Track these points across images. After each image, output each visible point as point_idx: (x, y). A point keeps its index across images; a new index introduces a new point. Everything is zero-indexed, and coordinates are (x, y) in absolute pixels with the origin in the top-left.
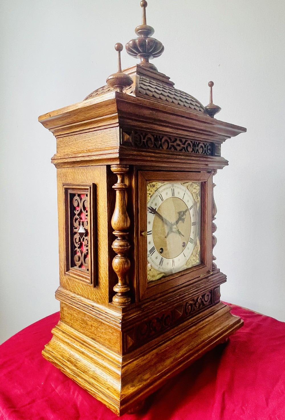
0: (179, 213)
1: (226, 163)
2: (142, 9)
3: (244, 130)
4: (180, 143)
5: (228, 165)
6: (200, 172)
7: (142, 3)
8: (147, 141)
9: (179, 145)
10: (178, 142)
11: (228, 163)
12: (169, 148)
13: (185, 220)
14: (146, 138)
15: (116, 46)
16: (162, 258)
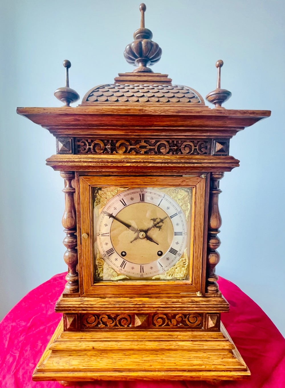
0: (154, 220)
1: (236, 163)
2: (140, 13)
3: (267, 114)
4: (145, 144)
5: (238, 166)
6: (182, 176)
7: (141, 7)
8: (94, 147)
9: (145, 147)
10: (143, 144)
11: (239, 163)
12: (128, 151)
13: (162, 227)
14: (93, 144)
15: (64, 62)
16: (124, 262)
